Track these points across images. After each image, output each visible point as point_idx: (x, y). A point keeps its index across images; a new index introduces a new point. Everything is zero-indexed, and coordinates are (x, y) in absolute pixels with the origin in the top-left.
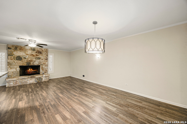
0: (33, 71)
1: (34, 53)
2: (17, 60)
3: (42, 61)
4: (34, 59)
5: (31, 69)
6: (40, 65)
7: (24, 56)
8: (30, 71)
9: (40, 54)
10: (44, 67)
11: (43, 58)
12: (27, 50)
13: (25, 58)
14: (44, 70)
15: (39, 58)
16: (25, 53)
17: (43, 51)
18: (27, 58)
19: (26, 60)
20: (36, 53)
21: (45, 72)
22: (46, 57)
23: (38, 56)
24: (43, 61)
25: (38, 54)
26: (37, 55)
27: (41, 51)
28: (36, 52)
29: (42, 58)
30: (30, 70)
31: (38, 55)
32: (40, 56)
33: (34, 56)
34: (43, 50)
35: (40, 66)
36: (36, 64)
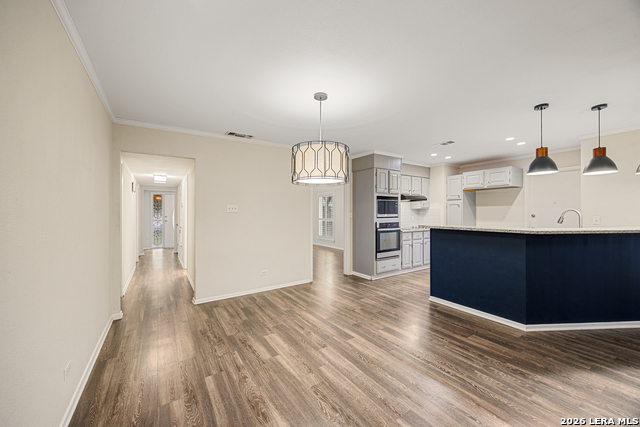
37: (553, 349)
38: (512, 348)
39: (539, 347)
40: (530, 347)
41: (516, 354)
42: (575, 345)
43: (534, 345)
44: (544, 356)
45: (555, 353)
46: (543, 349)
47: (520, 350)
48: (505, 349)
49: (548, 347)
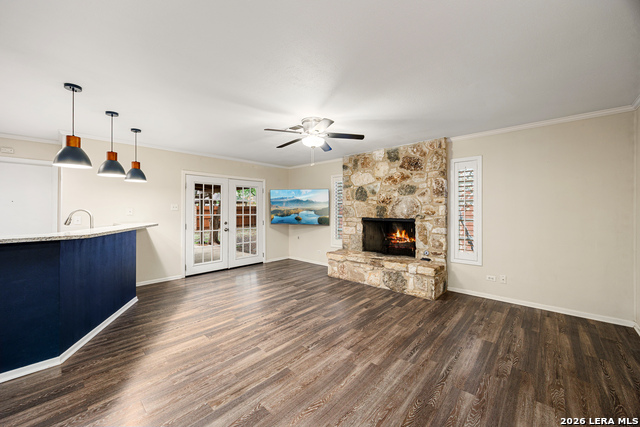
0: (408, 240)
1: (395, 171)
2: (358, 199)
3: (421, 199)
4: (396, 194)
5: (401, 234)
6: (413, 216)
7: (372, 186)
8: (400, 239)
9: (415, 172)
10: (429, 226)
11: (425, 185)
12: (378, 162)
13: (374, 193)
14: (430, 240)
15: (412, 190)
16: (373, 174)
17: (425, 154)
18: (377, 190)
19: (375, 198)
20: (403, 170)
21: (435, 254)
22: (437, 183)
23: (408, 182)
24: (425, 198)
25: (407, 172)
26: (404, 178)
27: (418, 155)
28: (401, 167)
29: (420, 186)
30: (398, 235)
31: (408, 177)
32: (416, 180)
33: (395, 181)
34: (425, 149)
35: (414, 220)
36: (402, 214)
37: (104, 360)
38: (69, 390)
39: (91, 368)
40: (85, 375)
41: (82, 393)
42: (114, 345)
43: (86, 370)
44: (107, 371)
45: (111, 362)
46: (98, 367)
47: (82, 386)
48: (66, 399)
49: (99, 362)
